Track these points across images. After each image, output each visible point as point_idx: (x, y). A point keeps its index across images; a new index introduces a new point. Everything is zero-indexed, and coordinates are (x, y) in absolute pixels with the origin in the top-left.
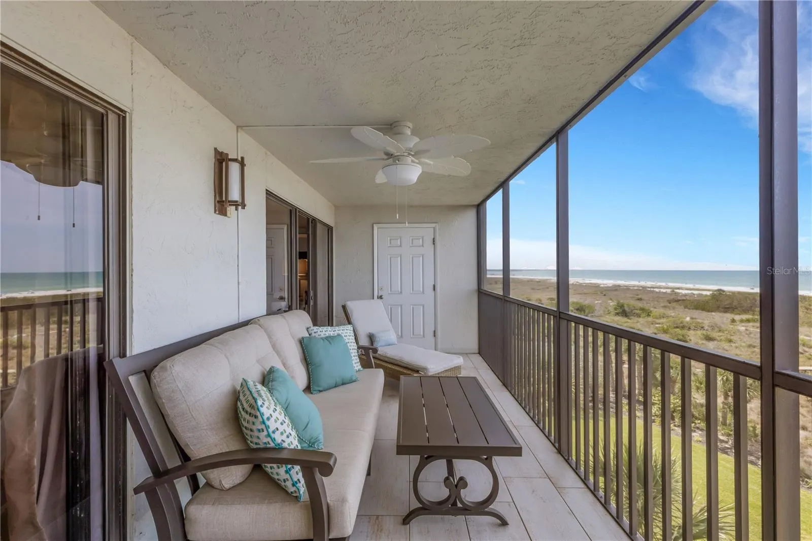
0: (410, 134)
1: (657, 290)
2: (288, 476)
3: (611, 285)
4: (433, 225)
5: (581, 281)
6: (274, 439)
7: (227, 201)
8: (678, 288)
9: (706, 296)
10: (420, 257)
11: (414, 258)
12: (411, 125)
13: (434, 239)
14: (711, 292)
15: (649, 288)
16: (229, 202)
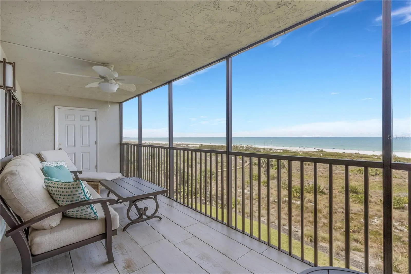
0: (113, 70)
1: (182, 145)
2: (92, 211)
3: (164, 144)
4: (96, 110)
5: (152, 142)
6: (87, 196)
7: (5, 87)
8: (189, 144)
9: (197, 147)
10: (87, 126)
11: (83, 127)
12: (113, 66)
13: (96, 117)
14: (199, 146)
15: (179, 144)
16: (6, 87)
